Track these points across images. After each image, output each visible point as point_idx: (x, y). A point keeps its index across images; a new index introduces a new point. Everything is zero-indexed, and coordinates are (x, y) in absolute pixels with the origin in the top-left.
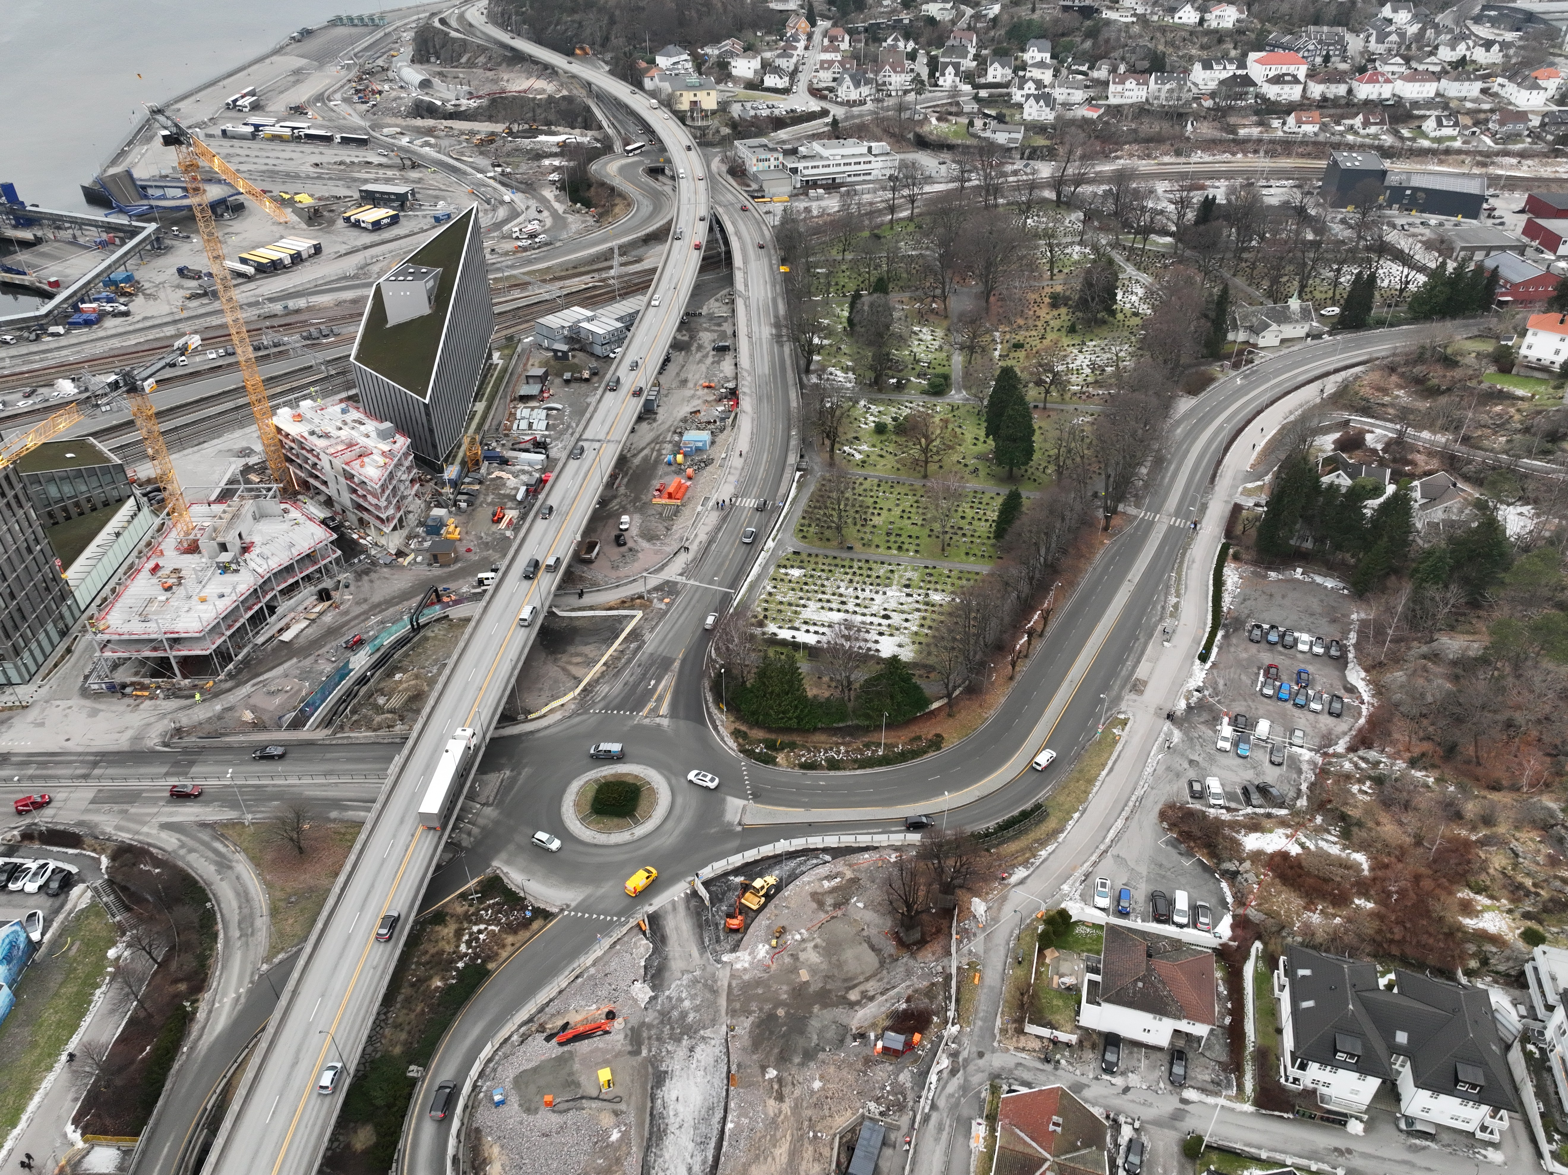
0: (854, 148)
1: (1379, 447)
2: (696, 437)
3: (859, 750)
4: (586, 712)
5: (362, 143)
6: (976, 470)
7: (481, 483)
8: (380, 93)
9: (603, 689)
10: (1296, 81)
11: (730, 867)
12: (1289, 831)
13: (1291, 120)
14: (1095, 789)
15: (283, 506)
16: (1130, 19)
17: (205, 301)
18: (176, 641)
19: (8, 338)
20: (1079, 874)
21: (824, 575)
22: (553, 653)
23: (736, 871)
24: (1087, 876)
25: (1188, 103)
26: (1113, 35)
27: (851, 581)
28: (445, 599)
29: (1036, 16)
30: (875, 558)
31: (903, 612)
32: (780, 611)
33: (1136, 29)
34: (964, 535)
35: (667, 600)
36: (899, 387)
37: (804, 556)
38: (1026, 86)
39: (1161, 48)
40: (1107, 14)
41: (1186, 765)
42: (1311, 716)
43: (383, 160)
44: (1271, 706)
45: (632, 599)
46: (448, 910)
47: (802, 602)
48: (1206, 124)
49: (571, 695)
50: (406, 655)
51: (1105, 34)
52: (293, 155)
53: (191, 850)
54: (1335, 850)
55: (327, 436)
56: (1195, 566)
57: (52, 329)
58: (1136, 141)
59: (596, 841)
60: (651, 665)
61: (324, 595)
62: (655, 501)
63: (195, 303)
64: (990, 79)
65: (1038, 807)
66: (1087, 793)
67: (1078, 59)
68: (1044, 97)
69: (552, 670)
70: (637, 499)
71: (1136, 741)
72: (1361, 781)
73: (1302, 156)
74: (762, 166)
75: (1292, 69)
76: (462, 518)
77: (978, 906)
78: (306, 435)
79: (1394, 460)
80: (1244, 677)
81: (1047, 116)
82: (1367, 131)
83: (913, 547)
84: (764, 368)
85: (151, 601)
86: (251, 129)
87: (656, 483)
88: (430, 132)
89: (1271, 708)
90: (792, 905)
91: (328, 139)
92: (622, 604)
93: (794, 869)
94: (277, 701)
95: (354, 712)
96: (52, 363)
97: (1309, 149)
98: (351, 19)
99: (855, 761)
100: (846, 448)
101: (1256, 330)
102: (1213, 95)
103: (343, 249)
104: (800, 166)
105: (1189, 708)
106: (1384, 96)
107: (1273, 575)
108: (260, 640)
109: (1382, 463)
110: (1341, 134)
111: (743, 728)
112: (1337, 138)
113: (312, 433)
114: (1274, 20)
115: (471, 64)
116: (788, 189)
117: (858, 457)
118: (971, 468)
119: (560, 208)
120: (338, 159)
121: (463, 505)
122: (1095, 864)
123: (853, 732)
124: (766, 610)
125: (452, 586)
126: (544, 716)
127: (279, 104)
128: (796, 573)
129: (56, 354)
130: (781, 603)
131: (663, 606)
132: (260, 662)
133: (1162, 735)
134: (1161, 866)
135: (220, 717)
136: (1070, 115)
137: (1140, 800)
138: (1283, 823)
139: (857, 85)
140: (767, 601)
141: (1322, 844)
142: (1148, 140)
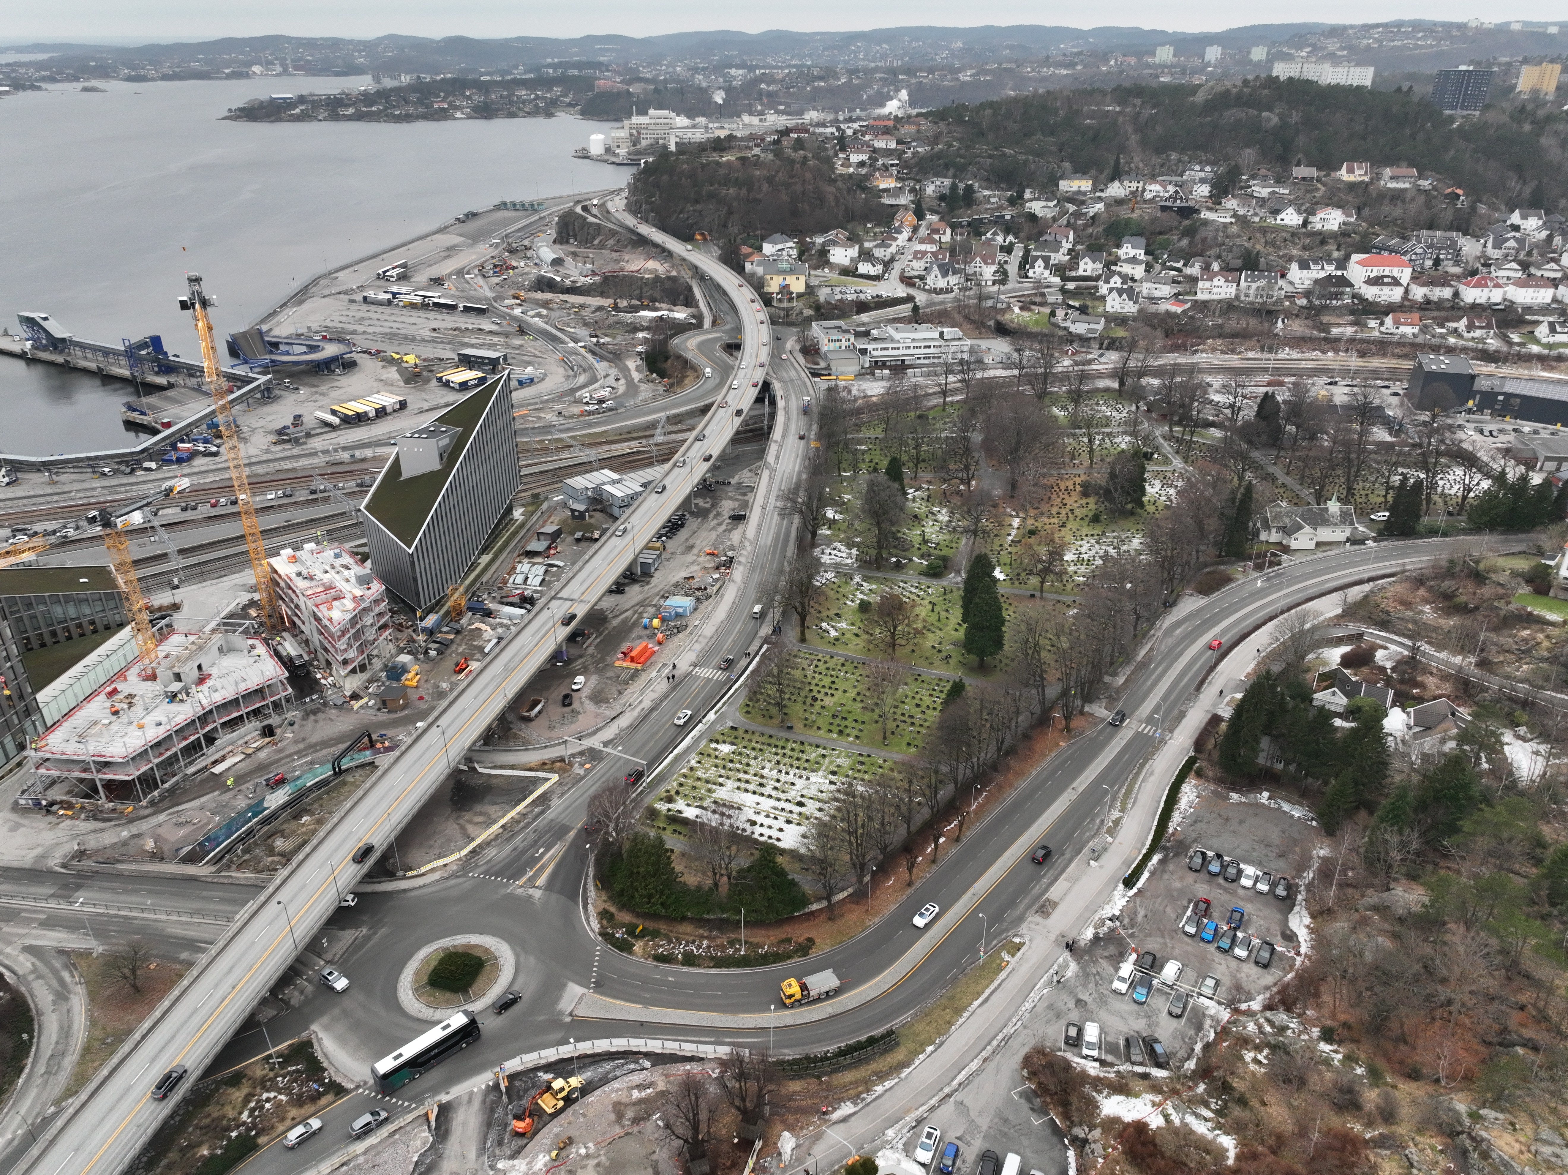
0: (928, 333)
1: (1389, 665)
2: (681, 602)
3: (722, 948)
4: (465, 875)
5: (481, 312)
6: (948, 657)
7: (458, 632)
8: (514, 268)
9: (491, 853)
10: (1396, 282)
11: (543, 1062)
12: (1158, 1099)
13: (1389, 320)
14: (961, 1021)
15: (250, 642)
16: (1228, 220)
17: (287, 446)
18: (107, 764)
19: (106, 470)
20: (910, 1119)
21: (753, 754)
22: (460, 809)
23: (548, 1067)
24: (920, 1122)
25: (1279, 301)
26: (1211, 235)
27: (778, 763)
28: (379, 745)
29: (1134, 216)
30: (812, 740)
31: (819, 800)
32: (694, 788)
33: (1235, 229)
34: (913, 724)
35: (587, 766)
36: (898, 566)
37: (741, 733)
38: (1112, 280)
39: (1258, 247)
40: (1205, 215)
41: (1071, 1004)
42: (1234, 964)
43: (495, 328)
44: (1191, 946)
45: (554, 762)
46: (249, 1073)
47: (721, 780)
48: (1298, 321)
49: (456, 856)
50: (320, 798)
51: (1203, 232)
52: (418, 321)
53: (40, 977)
54: (1201, 1128)
55: (311, 578)
56: (1152, 779)
57: (146, 465)
58: (1220, 336)
59: (420, 1016)
60: (547, 832)
61: (268, 731)
62: (618, 663)
63: (279, 448)
64: (1081, 272)
65: (890, 1033)
66: (950, 1023)
67: (1173, 257)
68: (1129, 291)
69: (451, 828)
70: (602, 660)
71: (1024, 970)
72: (1258, 1048)
73: (1400, 356)
74: (833, 346)
75: (1396, 272)
76: (427, 667)
77: (787, 1142)
78: (293, 576)
79: (1402, 681)
80: (1169, 910)
81: (1130, 308)
82: (1472, 334)
83: (855, 732)
84: (767, 539)
85: (95, 723)
86: (389, 296)
87: (624, 648)
88: (546, 304)
89: (1189, 949)
90: (590, 1114)
91: (452, 308)
92: (543, 766)
93: (609, 1073)
94: (182, 832)
95: (245, 851)
96: (133, 494)
97: (1406, 350)
98: (514, 205)
99: (712, 958)
100: (824, 625)
101: (1287, 531)
102: (1307, 294)
103: (426, 406)
104: (870, 347)
105: (1096, 938)
106: (1493, 300)
107: (1235, 797)
108: (191, 770)
109: (1389, 682)
110: (1443, 336)
111: (613, 909)
112: (1436, 341)
113: (299, 574)
114: (1383, 225)
115: (602, 246)
116: (856, 369)
117: (833, 633)
118: (944, 654)
119: (636, 376)
120: (455, 325)
121: (433, 653)
122: (932, 1109)
123: (723, 925)
124: (681, 785)
125: (390, 733)
126: (423, 875)
127: (421, 278)
128: (726, 749)
129: (140, 487)
130: (699, 779)
131: (581, 772)
132: (185, 791)
133: (1055, 967)
134: (1006, 1121)
135: (125, 844)
136: (1152, 308)
137: (1007, 1039)
138: (1156, 1088)
139: (945, 274)
140: (685, 776)
141: (1190, 1119)
142: (1234, 335)
